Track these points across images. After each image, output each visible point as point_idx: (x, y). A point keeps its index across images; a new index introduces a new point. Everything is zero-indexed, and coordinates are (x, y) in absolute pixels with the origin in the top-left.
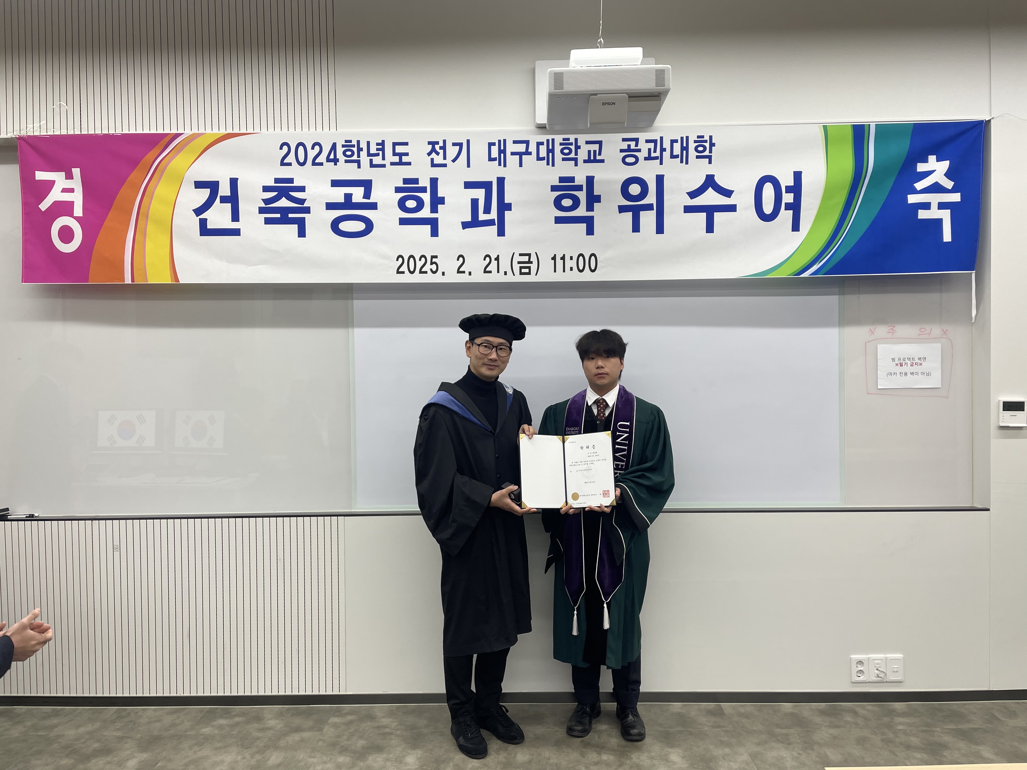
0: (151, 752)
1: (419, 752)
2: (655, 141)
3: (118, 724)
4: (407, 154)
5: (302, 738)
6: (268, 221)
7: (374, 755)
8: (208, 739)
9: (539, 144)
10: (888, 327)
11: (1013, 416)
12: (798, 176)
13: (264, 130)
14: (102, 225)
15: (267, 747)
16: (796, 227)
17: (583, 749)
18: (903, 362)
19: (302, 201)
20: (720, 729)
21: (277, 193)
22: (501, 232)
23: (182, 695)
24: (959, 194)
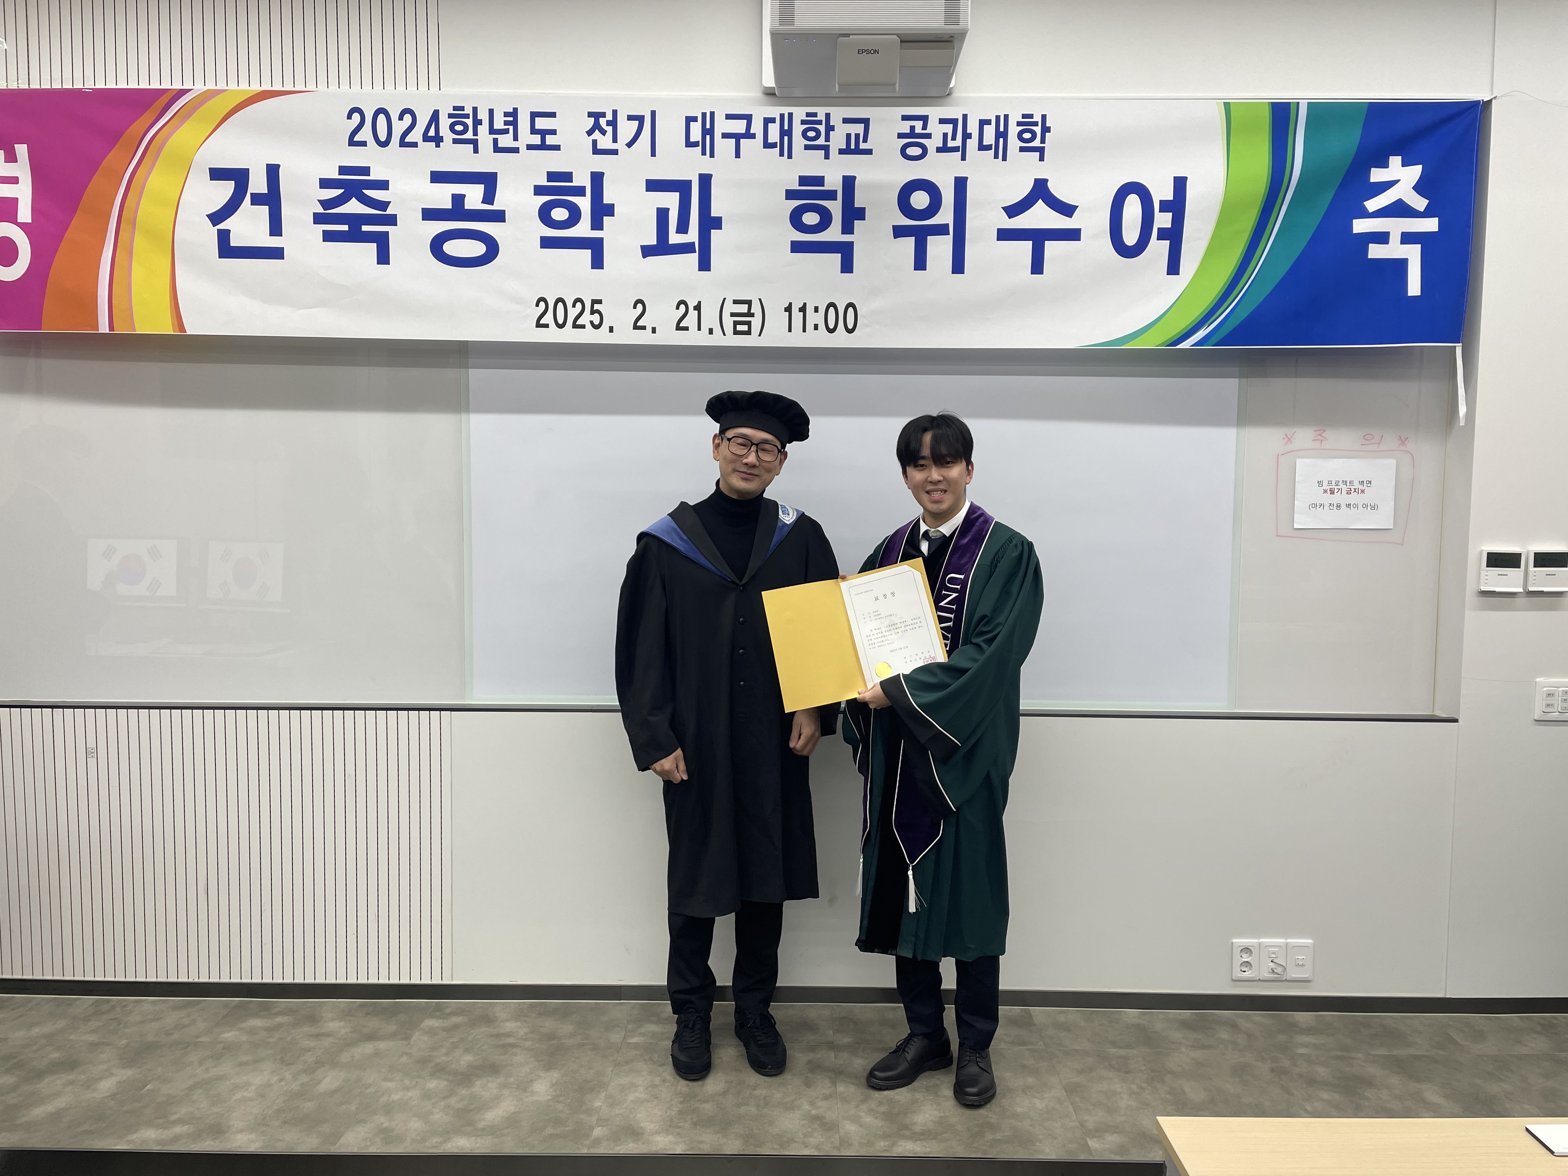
0: (139, 1067)
1: (555, 1075)
2: (954, 122)
3: (93, 1023)
4: (553, 132)
5: (376, 1050)
6: (328, 237)
7: (486, 1078)
8: (230, 1048)
9: (768, 121)
10: (1315, 431)
11: (1501, 575)
12: (1180, 184)
13: (322, 86)
14: (62, 237)
15: (319, 1063)
16: (1173, 268)
17: (810, 1075)
18: (1334, 487)
19: (384, 205)
20: (1024, 1047)
21: (343, 190)
22: (705, 265)
23: (196, 980)
24: (1437, 219)
